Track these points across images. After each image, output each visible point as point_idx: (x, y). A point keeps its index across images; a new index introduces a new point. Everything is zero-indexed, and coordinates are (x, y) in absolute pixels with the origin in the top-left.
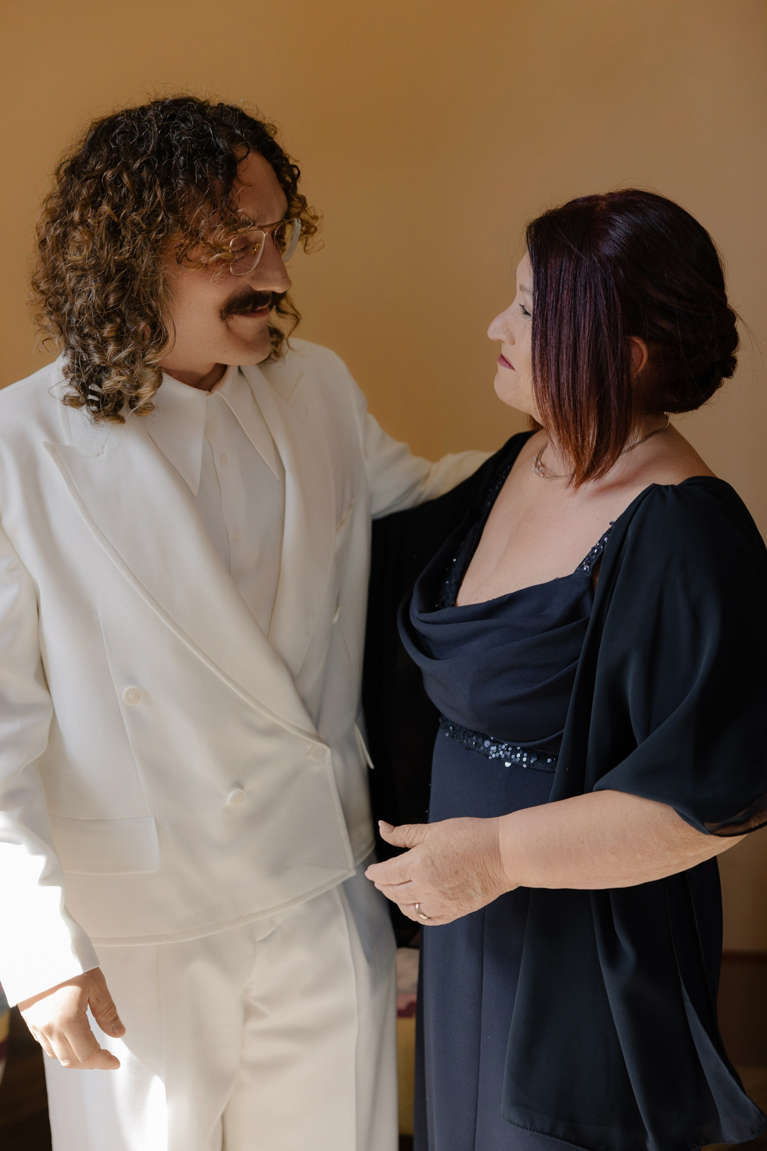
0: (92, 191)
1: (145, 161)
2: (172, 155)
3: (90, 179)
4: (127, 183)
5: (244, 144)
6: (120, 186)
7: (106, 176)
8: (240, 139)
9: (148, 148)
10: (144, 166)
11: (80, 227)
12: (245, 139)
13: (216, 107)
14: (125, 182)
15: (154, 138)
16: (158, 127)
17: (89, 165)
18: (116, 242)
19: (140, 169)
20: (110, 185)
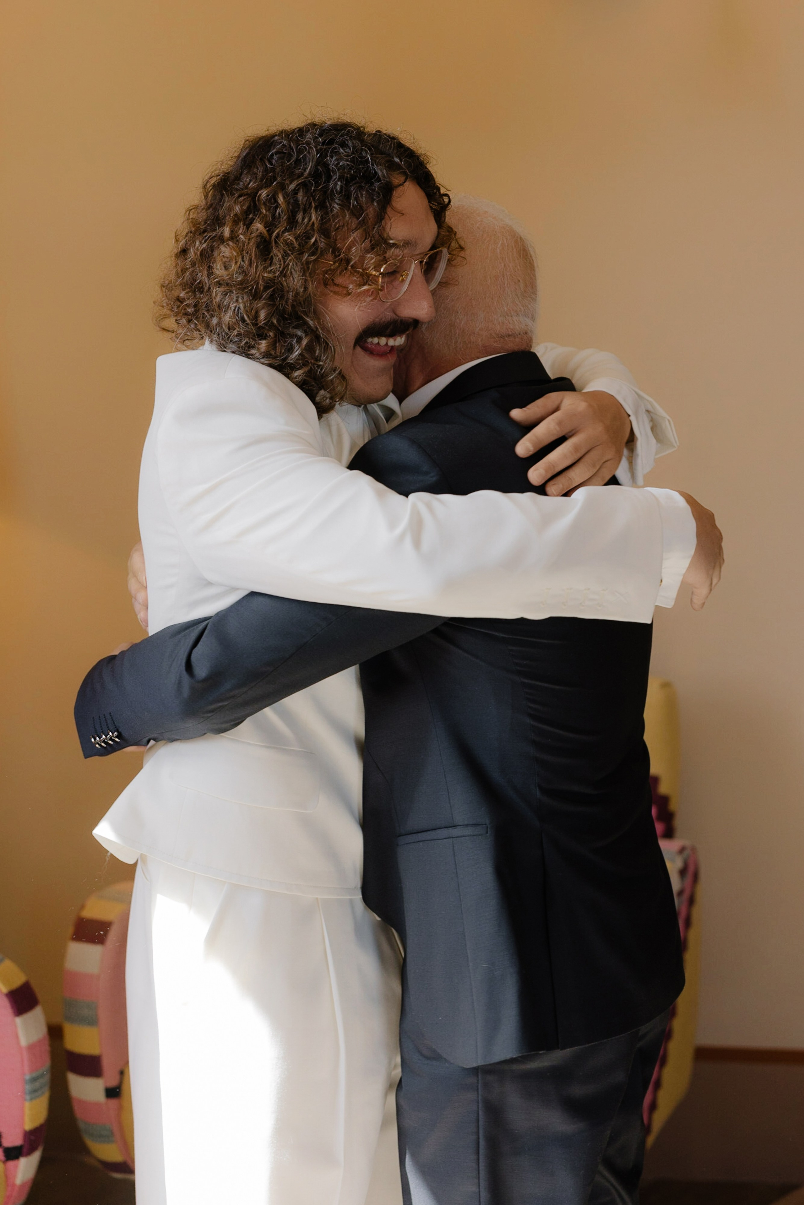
0: (245, 208)
1: (301, 183)
2: (329, 178)
3: (245, 195)
4: (282, 203)
5: (401, 173)
6: (275, 205)
7: (260, 195)
8: (398, 167)
9: (305, 170)
10: (300, 187)
11: (231, 243)
12: (404, 167)
13: (374, 134)
14: (280, 202)
15: (312, 161)
16: (317, 150)
17: (242, 181)
18: (265, 260)
19: (295, 192)
20: (264, 204)
